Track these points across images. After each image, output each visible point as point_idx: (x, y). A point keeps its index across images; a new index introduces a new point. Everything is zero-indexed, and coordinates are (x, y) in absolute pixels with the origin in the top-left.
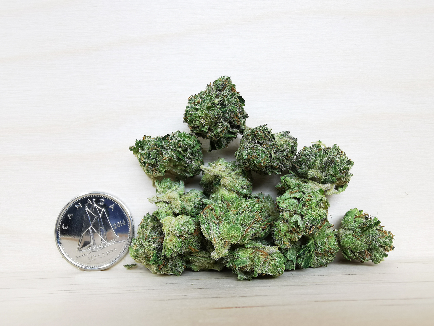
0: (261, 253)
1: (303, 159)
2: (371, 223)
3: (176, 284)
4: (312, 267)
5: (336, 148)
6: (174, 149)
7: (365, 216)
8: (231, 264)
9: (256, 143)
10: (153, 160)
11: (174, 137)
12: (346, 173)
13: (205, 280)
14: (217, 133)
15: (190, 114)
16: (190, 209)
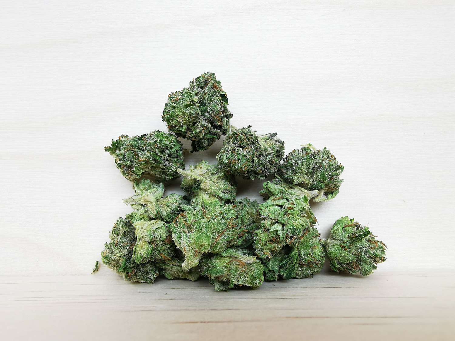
0: (237, 263)
1: (290, 164)
2: (360, 233)
3: (149, 294)
4: (297, 278)
5: (325, 152)
6: (151, 150)
7: (356, 225)
8: (206, 273)
9: (237, 147)
10: (128, 162)
11: (151, 136)
12: (334, 178)
13: (180, 289)
14: (196, 133)
15: (168, 112)
16: (165, 214)
